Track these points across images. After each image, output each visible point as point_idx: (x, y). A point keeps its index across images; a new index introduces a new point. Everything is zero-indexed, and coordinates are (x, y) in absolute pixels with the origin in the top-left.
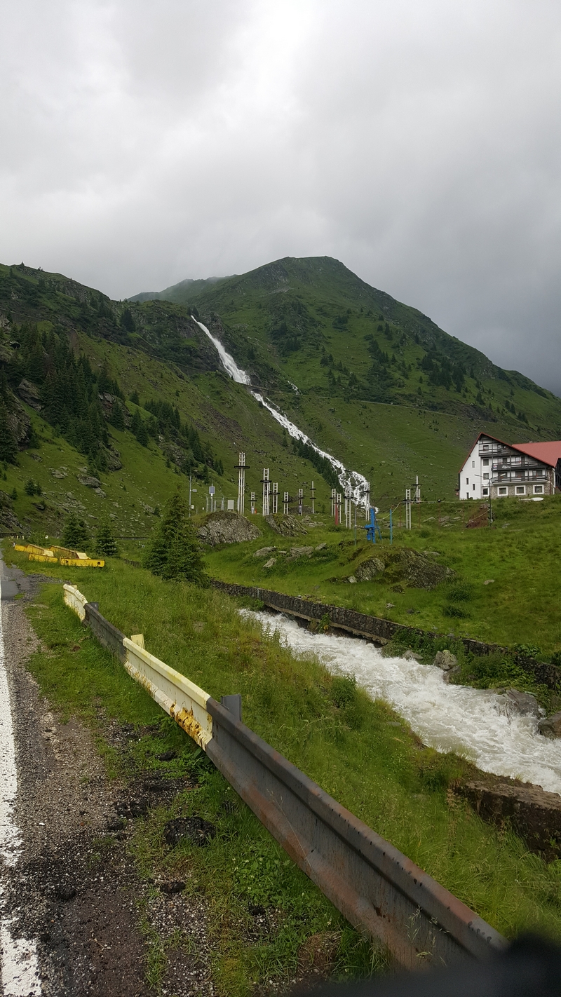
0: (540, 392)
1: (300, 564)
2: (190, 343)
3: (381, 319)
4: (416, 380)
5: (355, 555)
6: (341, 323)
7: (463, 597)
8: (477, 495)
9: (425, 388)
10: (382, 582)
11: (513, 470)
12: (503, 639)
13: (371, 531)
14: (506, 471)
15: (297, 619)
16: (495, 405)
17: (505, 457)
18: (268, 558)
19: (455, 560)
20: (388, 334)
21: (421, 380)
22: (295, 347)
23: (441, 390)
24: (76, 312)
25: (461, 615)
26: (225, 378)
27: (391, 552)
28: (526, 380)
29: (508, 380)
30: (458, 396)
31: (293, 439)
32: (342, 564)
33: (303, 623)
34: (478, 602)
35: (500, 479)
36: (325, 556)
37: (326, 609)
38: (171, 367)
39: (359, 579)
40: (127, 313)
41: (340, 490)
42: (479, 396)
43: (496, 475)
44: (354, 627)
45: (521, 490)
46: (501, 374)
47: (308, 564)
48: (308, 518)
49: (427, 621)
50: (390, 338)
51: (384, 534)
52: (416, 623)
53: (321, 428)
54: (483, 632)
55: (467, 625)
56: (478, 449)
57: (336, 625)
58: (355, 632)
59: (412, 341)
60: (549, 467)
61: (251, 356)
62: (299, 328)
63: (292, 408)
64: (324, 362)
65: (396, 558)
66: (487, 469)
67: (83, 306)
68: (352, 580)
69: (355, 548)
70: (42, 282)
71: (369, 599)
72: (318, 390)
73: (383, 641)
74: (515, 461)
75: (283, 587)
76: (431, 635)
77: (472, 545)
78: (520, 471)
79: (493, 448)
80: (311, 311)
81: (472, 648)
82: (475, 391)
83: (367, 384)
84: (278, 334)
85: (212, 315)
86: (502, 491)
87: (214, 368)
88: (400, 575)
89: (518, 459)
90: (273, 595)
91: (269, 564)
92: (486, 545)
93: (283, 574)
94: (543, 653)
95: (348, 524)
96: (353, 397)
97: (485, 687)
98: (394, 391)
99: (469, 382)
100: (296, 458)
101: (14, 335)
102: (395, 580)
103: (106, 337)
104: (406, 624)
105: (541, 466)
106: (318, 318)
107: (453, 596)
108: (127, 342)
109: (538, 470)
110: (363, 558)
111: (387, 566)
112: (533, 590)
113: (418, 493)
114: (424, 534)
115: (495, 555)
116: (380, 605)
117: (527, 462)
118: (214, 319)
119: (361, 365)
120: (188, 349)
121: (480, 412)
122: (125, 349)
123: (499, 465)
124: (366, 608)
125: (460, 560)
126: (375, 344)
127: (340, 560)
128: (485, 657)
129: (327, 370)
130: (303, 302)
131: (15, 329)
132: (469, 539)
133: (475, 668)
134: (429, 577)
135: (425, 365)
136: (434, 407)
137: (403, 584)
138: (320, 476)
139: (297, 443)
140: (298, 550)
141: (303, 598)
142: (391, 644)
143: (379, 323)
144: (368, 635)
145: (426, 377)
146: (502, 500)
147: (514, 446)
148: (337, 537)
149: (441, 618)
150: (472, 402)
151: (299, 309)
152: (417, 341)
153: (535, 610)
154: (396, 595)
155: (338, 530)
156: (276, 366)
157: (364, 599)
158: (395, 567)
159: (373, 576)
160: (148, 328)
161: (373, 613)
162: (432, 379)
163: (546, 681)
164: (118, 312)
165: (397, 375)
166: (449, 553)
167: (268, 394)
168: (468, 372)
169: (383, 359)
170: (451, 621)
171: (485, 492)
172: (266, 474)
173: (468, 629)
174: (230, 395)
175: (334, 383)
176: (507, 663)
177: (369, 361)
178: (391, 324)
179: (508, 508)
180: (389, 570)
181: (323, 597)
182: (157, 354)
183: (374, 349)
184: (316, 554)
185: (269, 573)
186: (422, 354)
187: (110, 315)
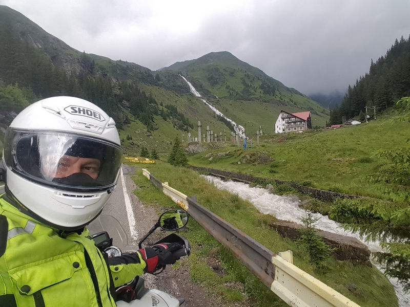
0: (301, 95)
1: (221, 159)
2: (179, 84)
3: (246, 72)
4: (259, 93)
5: (240, 154)
6: (232, 74)
7: (276, 166)
8: (281, 131)
9: (262, 95)
10: (249, 163)
11: (292, 122)
12: (288, 179)
13: (245, 146)
14: (290, 123)
15: (221, 177)
16: (286, 100)
17: (290, 118)
18: (210, 157)
19: (273, 154)
20: (248, 77)
21: (261, 93)
22: (216, 83)
23: (268, 96)
24: (140, 76)
25: (275, 172)
26: (192, 95)
27: (252, 153)
28: (296, 91)
29: (290, 91)
30: (274, 97)
31: (217, 115)
32: (236, 158)
33: (223, 179)
34: (280, 167)
35: (288, 126)
36: (230, 155)
37: (231, 173)
38: (173, 92)
39: (241, 162)
40: (158, 75)
41: (235, 132)
42: (281, 97)
43: (287, 124)
44: (240, 178)
45: (295, 129)
46: (288, 89)
47: (224, 158)
48: (224, 142)
49: (264, 175)
50: (249, 79)
51: (250, 147)
52: (260, 176)
53: (227, 110)
54: (282, 177)
55: (277, 175)
56: (280, 116)
57: (234, 178)
58: (240, 180)
59: (257, 79)
60: (304, 121)
61: (201, 87)
62: (217, 77)
63: (217, 104)
64: (227, 88)
65: (254, 155)
66: (284, 122)
67: (142, 73)
68: (239, 163)
69: (240, 152)
70: (127, 66)
71: (245, 169)
72: (225, 97)
73: (250, 182)
74: (293, 119)
75: (216, 167)
76: (265, 180)
77: (279, 149)
78: (295, 122)
79: (286, 115)
80: (221, 70)
81: (278, 182)
82: (279, 96)
83: (242, 95)
84: (210, 79)
85: (187, 73)
86: (289, 129)
87: (189, 92)
88: (255, 160)
89: (294, 118)
90: (212, 169)
91: (210, 159)
92: (283, 148)
93: (216, 162)
94: (300, 183)
95: (238, 144)
96: (238, 99)
97: (282, 195)
98: (252, 96)
99: (277, 93)
100: (219, 122)
101: (119, 85)
102: (254, 162)
103: (150, 84)
104: (257, 176)
105: (302, 120)
106: (224, 73)
107: (273, 166)
108: (158, 85)
109: (301, 122)
110: (243, 155)
111: (251, 157)
112: (298, 163)
113: (261, 132)
114: (263, 146)
115: (286, 152)
116: (248, 171)
117: (297, 119)
118: (187, 75)
119: (240, 88)
120: (179, 86)
121: (281, 103)
122: (157, 87)
123: (288, 121)
124: (244, 172)
125: (275, 154)
126: (244, 80)
127: (235, 156)
128: (282, 185)
129: (228, 90)
130: (218, 67)
131: (119, 83)
132: (278, 147)
133: (279, 189)
134: (264, 160)
135: (262, 87)
136: (265, 102)
137: (256, 163)
138: (227, 127)
139: (219, 116)
140: (220, 154)
141: (223, 170)
142: (252, 183)
143: (245, 73)
144: (245, 181)
145: (262, 92)
146: (289, 133)
147: (293, 114)
148: (234, 149)
149: (268, 173)
150: (279, 99)
151: (217, 70)
152: (259, 79)
153: (299, 169)
154: (253, 167)
155: (234, 146)
156: (210, 90)
157: (243, 169)
158: (253, 158)
159: (246, 161)
160: (165, 79)
161: (246, 174)
162: (264, 92)
163: (301, 191)
164: (154, 75)
165: (252, 91)
166: (271, 152)
167: (208, 100)
168: (276, 89)
169: (247, 86)
170: (272, 174)
171: (284, 130)
172: (208, 128)
173: (277, 176)
174: (194, 101)
175: (231, 95)
176: (289, 186)
177: (243, 87)
178: (249, 73)
179: (291, 136)
180: (251, 159)
181: (230, 169)
182: (169, 89)
183: (244, 83)
184: (227, 155)
185: (211, 162)
186: (261, 84)
187: (151, 76)
